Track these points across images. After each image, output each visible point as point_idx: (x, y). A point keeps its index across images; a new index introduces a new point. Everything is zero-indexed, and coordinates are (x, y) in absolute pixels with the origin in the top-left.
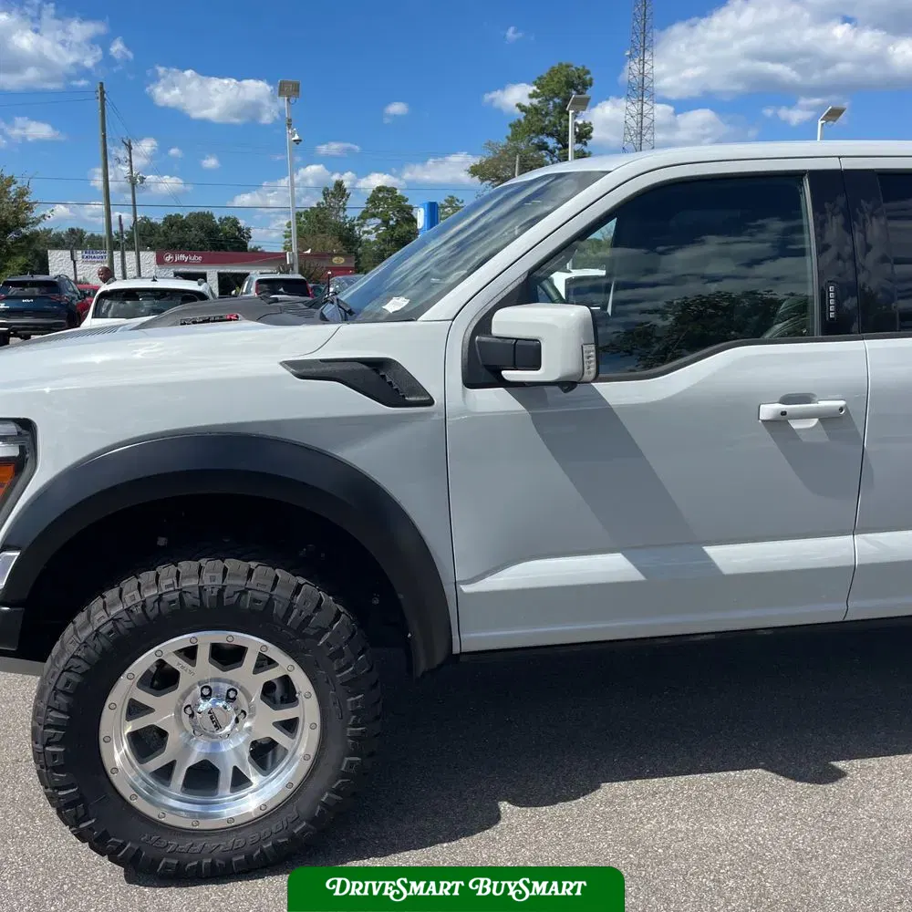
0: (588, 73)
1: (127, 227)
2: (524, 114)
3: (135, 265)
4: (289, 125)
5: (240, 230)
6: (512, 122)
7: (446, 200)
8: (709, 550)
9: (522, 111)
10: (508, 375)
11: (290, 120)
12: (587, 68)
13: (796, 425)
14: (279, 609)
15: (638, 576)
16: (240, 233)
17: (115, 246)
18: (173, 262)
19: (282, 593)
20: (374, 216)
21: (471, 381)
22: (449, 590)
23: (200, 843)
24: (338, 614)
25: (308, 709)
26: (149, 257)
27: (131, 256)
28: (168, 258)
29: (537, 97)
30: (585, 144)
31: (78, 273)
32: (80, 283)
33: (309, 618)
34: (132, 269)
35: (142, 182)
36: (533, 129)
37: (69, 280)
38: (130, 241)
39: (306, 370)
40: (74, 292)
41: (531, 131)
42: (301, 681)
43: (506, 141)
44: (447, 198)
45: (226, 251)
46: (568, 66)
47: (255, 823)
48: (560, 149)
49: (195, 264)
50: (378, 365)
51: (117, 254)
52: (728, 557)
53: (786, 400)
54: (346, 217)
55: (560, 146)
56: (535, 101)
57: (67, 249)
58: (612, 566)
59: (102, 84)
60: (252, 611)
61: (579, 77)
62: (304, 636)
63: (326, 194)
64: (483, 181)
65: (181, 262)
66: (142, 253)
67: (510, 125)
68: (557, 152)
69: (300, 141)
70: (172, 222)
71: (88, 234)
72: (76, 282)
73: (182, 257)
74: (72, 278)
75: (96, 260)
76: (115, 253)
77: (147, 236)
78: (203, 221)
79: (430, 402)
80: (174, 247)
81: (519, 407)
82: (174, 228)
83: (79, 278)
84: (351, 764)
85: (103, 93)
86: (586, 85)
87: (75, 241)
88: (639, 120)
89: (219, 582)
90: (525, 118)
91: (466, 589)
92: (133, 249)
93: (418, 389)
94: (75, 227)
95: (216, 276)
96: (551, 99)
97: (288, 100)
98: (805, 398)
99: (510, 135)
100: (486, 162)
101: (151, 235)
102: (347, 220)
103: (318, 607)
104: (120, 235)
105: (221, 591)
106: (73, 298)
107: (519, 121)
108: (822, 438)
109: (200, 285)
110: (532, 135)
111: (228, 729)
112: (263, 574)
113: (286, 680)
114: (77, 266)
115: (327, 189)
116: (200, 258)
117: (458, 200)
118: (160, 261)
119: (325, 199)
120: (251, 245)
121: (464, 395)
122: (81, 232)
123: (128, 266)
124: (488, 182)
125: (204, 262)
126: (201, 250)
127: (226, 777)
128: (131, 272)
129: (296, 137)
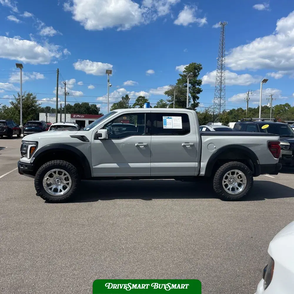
0: (201, 65)
1: (63, 107)
2: (181, 77)
3: (64, 118)
4: (109, 81)
5: (97, 108)
6: (178, 79)
7: (160, 101)
8: (129, 164)
9: (181, 76)
10: (99, 138)
11: (109, 80)
12: (201, 64)
13: (141, 147)
14: (67, 166)
15: (118, 167)
16: (96, 109)
17: (59, 112)
18: (76, 117)
19: (67, 165)
20: (138, 105)
21: (95, 139)
22: (91, 167)
23: (54, 197)
24: (74, 168)
25: (70, 181)
26: (68, 116)
27: (63, 115)
28: (74, 116)
29: (185, 72)
30: (200, 86)
31: (48, 120)
32: (48, 123)
33: (70, 168)
34: (63, 119)
35: (68, 94)
36: (184, 81)
37: (45, 122)
38: (63, 111)
39: (72, 137)
40: (46, 125)
41: (183, 82)
42: (69, 177)
43: (176, 84)
44: (160, 100)
45: (92, 114)
46: (195, 64)
47: (62, 196)
48: (192, 87)
49: (82, 118)
50: (83, 137)
51: (59, 115)
52: (132, 165)
53: (139, 143)
54: (129, 105)
55: (192, 86)
56: (185, 73)
57: (45, 113)
58: (115, 165)
59: (58, 69)
60: (63, 166)
61: (198, 67)
62: (70, 170)
63: (123, 98)
64: (169, 96)
65: (78, 117)
66: (66, 114)
67: (177, 80)
68: (191, 88)
69: (111, 86)
70: (77, 105)
71: (51, 108)
72: (47, 122)
73: (79, 116)
74: (45, 121)
75: (53, 116)
76: (58, 114)
77: (68, 109)
78: (86, 105)
79: (89, 141)
80: (76, 113)
81: (101, 142)
82: (77, 107)
83: (47, 121)
84: (75, 188)
85: (58, 71)
86: (200, 69)
87: (48, 110)
88: (221, 78)
89: (59, 162)
90: (182, 78)
91: (94, 167)
92: (64, 113)
93: (87, 139)
94: (48, 106)
95: (88, 122)
96: (190, 73)
97: (109, 75)
98: (142, 143)
99: (177, 83)
100: (170, 90)
101: (70, 109)
102: (129, 106)
103: (72, 167)
104: (61, 109)
105: (59, 163)
106: (45, 127)
107: (180, 79)
108: (145, 149)
109: (75, 124)
110: (184, 83)
111: (59, 183)
112: (65, 162)
113: (68, 177)
114: (47, 117)
115: (123, 97)
116: (84, 116)
117: (164, 101)
118: (72, 117)
119: (123, 100)
120: (100, 113)
121: (94, 141)
122: (50, 108)
123: (62, 118)
124: (170, 96)
125: (84, 118)
126: (84, 114)
127: (59, 190)
128: (63, 120)
129: (110, 85)
